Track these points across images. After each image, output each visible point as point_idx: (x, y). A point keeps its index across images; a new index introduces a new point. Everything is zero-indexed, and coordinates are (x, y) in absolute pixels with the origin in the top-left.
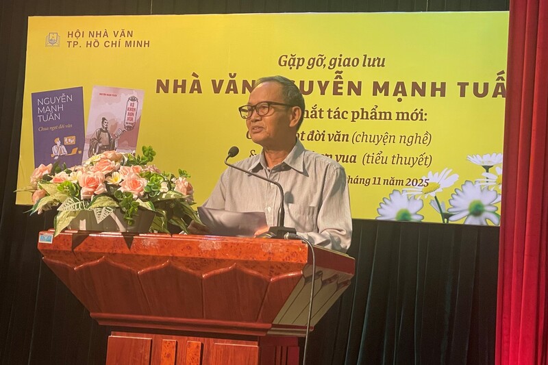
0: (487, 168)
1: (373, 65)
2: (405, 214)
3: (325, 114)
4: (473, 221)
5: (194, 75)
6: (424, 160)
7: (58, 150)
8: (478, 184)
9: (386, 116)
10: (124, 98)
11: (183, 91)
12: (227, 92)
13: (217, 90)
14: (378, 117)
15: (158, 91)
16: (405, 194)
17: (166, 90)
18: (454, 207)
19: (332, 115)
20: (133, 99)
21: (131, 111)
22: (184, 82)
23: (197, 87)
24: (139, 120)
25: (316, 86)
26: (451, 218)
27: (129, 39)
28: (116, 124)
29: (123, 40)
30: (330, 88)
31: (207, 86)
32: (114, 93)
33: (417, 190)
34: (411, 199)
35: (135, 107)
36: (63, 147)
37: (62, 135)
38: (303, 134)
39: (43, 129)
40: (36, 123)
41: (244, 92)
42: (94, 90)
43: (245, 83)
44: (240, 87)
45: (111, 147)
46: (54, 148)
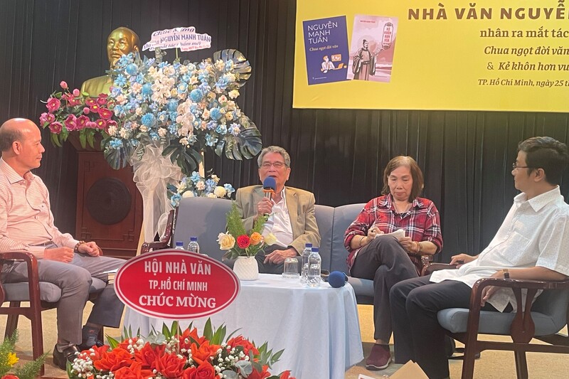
3: (550, 34)
5: (440, 5)
7: (327, 65)
10: (381, 25)
11: (431, 18)
12: (468, 18)
13: (460, 16)
15: (410, 18)
17: (417, 17)
19: (556, 34)
20: (389, 25)
21: (387, 34)
22: (432, 10)
23: (442, 14)
24: (394, 41)
25: (542, 13)
28: (375, 45)
30: (554, 13)
31: (451, 14)
32: (373, 20)
35: (391, 31)
36: (331, 63)
37: (330, 54)
38: (531, 49)
39: (313, 49)
40: (308, 45)
41: (482, 18)
42: (355, 18)
43: (483, 11)
44: (479, 14)
45: (371, 63)
46: (323, 64)
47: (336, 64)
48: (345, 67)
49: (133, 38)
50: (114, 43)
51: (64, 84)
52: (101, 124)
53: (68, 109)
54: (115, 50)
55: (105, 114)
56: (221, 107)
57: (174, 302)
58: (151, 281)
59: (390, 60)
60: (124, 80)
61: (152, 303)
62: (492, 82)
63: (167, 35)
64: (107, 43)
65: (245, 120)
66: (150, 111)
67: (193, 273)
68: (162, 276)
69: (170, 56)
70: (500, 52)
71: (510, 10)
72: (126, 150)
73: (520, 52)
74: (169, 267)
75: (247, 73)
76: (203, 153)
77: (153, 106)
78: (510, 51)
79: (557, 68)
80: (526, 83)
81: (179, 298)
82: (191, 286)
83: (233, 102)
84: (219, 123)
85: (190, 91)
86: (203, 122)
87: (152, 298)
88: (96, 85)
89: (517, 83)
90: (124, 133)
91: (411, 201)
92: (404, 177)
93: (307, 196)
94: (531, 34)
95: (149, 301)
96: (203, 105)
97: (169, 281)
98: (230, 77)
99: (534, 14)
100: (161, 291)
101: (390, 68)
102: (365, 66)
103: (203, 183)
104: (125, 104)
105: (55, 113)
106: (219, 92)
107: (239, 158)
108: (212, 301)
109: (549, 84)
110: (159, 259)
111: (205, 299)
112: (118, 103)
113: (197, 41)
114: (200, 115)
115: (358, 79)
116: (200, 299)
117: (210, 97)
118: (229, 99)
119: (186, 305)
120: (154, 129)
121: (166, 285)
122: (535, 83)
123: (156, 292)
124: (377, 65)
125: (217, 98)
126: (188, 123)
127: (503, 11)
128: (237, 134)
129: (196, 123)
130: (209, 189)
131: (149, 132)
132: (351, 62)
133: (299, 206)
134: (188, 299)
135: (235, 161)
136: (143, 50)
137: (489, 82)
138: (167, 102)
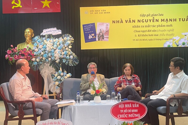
0: (185, 35)
1: (161, 16)
2: (169, 46)
3: (151, 26)
4: (183, 46)
5: (121, 19)
6: (172, 35)
7: (90, 37)
8: (184, 39)
9: (164, 26)
10: (105, 25)
11: (119, 23)
12: (129, 22)
13: (126, 22)
14: (162, 26)
15: (113, 23)
16: (169, 42)
17: (115, 23)
18: (179, 44)
19: (153, 26)
20: (107, 25)
21: (107, 28)
22: (119, 21)
23: (122, 22)
24: (109, 29)
25: (149, 20)
26: (179, 46)
27: (105, 12)
28: (104, 31)
29: (104, 12)
30: (152, 21)
31: (124, 22)
32: (103, 24)
33: (172, 41)
34: (170, 43)
35: (108, 27)
36: (91, 36)
37: (91, 34)
38: (146, 30)
39: (86, 33)
40: (84, 31)
41: (133, 22)
42: (98, 23)
43: (133, 20)
44: (132, 22)
45: (103, 36)
46: (89, 37)
47: (93, 36)
48: (95, 37)
49: (32, 31)
50: (27, 33)
51: (12, 46)
52: (25, 57)
53: (14, 53)
54: (27, 35)
55: (26, 54)
56: (67, 51)
57: (128, 116)
58: (121, 110)
59: (108, 35)
60: (37, 44)
61: (121, 117)
62: (137, 40)
63: (48, 30)
64: (24, 33)
65: (74, 54)
66: (46, 53)
67: (133, 107)
68: (124, 109)
69: (49, 36)
70: (138, 32)
71: (140, 20)
72: (38, 65)
73: (144, 31)
74: (126, 106)
75: (73, 41)
76: (61, 65)
77: (46, 52)
78: (141, 31)
79: (154, 35)
80: (146, 40)
81: (129, 115)
82: (133, 111)
83: (70, 49)
84: (67, 56)
85: (57, 47)
86: (62, 56)
87: (121, 115)
88: (22, 45)
89: (143, 40)
90: (38, 60)
91: (131, 75)
92: (129, 69)
93: (102, 76)
94: (146, 26)
95: (121, 116)
96: (62, 51)
97: (126, 110)
98: (69, 42)
99: (147, 21)
100: (124, 113)
101: (108, 37)
102: (101, 37)
103: (63, 73)
104: (38, 51)
105: (10, 54)
106: (66, 46)
107: (73, 65)
108: (139, 115)
109: (152, 40)
110: (123, 103)
111: (137, 114)
112: (36, 51)
113: (57, 32)
114: (61, 54)
115: (99, 40)
116: (135, 115)
117: (63, 48)
118: (69, 48)
119: (131, 117)
120: (47, 58)
121: (125, 111)
122: (148, 40)
123: (123, 113)
124: (104, 37)
125: (65, 49)
126: (58, 56)
127: (138, 20)
128: (72, 58)
129: (60, 56)
130: (65, 75)
131: (45, 59)
132: (97, 36)
133: (101, 79)
134: (132, 115)
135: (72, 66)
136: (41, 35)
137: (136, 40)
138: (51, 50)
